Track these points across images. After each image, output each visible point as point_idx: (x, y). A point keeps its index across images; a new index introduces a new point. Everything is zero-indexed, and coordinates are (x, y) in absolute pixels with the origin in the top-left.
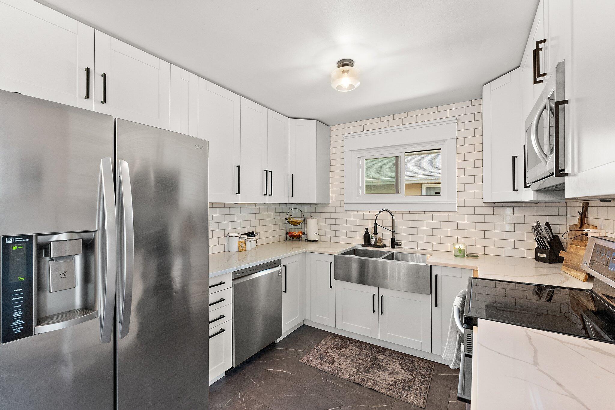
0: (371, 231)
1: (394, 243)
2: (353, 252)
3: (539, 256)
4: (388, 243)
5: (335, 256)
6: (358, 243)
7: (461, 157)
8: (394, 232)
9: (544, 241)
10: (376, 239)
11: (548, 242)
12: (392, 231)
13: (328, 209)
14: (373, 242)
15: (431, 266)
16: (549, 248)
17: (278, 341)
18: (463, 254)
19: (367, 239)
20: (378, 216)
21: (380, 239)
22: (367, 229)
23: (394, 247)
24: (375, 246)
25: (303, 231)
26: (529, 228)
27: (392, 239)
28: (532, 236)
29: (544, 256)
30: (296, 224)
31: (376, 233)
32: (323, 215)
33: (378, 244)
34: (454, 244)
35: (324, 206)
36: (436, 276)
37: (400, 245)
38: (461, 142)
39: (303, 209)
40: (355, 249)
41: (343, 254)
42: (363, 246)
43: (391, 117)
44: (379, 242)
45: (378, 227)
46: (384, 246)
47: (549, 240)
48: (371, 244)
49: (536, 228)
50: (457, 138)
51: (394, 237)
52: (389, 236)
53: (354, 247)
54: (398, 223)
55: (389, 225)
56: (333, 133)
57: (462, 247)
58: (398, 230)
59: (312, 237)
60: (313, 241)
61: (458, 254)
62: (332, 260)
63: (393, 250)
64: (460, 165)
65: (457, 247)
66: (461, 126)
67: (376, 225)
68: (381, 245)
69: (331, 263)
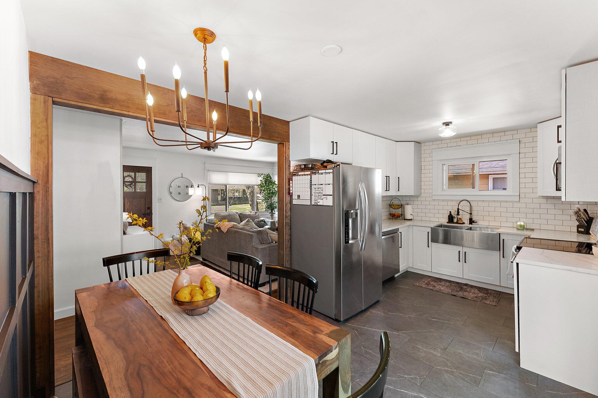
0: (454, 213)
1: (471, 221)
2: (441, 226)
3: (579, 230)
4: (467, 222)
5: (431, 228)
6: (444, 221)
7: (522, 166)
8: (471, 214)
9: (582, 221)
10: (457, 218)
11: (585, 220)
12: (470, 214)
13: (419, 199)
14: (455, 220)
15: (500, 234)
16: (586, 225)
17: (396, 276)
18: (523, 228)
19: (451, 218)
20: (460, 204)
21: (460, 219)
22: (450, 212)
23: (472, 224)
24: (457, 223)
25: (400, 213)
26: (572, 212)
27: (470, 219)
28: (574, 217)
29: (583, 230)
30: (397, 208)
31: (458, 214)
32: (415, 203)
33: (459, 222)
34: (517, 222)
35: (417, 197)
36: (503, 240)
37: (476, 223)
38: (522, 155)
39: (400, 199)
40: (442, 225)
41: (436, 227)
42: (447, 223)
43: (469, 138)
44: (460, 220)
45: (460, 211)
46: (464, 223)
47: (586, 220)
48: (454, 222)
49: (577, 213)
50: (519, 153)
51: (471, 217)
52: (468, 217)
53: (441, 224)
54: (474, 208)
55: (468, 209)
56: (423, 148)
57: (522, 224)
58: (474, 213)
59: (408, 216)
60: (409, 220)
61: (520, 228)
62: (429, 230)
63: (471, 226)
64: (522, 171)
65: (519, 223)
66: (522, 145)
67: (458, 209)
68: (462, 222)
69: (428, 232)
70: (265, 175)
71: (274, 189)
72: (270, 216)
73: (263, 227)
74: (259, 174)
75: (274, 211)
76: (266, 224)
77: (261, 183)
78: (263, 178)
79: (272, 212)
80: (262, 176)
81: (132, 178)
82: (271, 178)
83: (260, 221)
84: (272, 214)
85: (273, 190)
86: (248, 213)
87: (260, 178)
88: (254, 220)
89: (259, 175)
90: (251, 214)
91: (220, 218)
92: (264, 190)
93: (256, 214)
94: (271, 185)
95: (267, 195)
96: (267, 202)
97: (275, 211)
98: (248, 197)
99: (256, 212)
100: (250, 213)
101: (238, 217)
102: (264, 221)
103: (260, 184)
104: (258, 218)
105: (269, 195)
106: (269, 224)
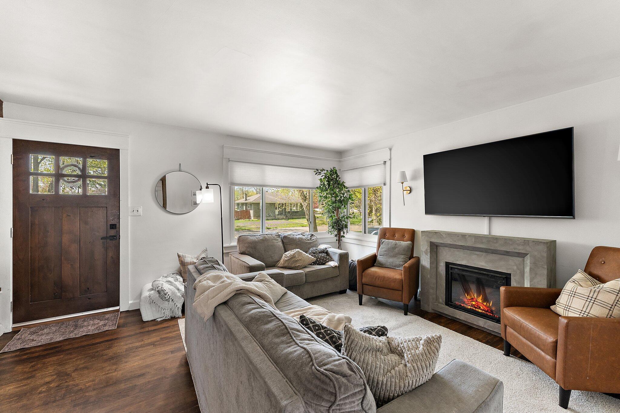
70: (327, 171)
71: (343, 194)
72: (337, 240)
73: (324, 264)
74: (317, 170)
75: (342, 233)
76: (331, 258)
77: (321, 185)
78: (324, 177)
79: (339, 233)
80: (323, 173)
81: (79, 168)
82: (337, 176)
83: (320, 253)
84: (339, 237)
85: (341, 197)
86: (298, 236)
87: (320, 177)
88: (309, 249)
89: (318, 172)
90: (304, 237)
91: (246, 245)
92: (326, 197)
93: (313, 239)
94: (338, 188)
95: (331, 205)
96: (331, 216)
97: (344, 233)
98: (305, 210)
99: (313, 235)
100: (301, 236)
101: (280, 244)
102: (327, 253)
103: (319, 185)
104: (316, 246)
105: (335, 204)
106: (336, 258)
